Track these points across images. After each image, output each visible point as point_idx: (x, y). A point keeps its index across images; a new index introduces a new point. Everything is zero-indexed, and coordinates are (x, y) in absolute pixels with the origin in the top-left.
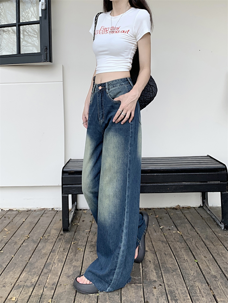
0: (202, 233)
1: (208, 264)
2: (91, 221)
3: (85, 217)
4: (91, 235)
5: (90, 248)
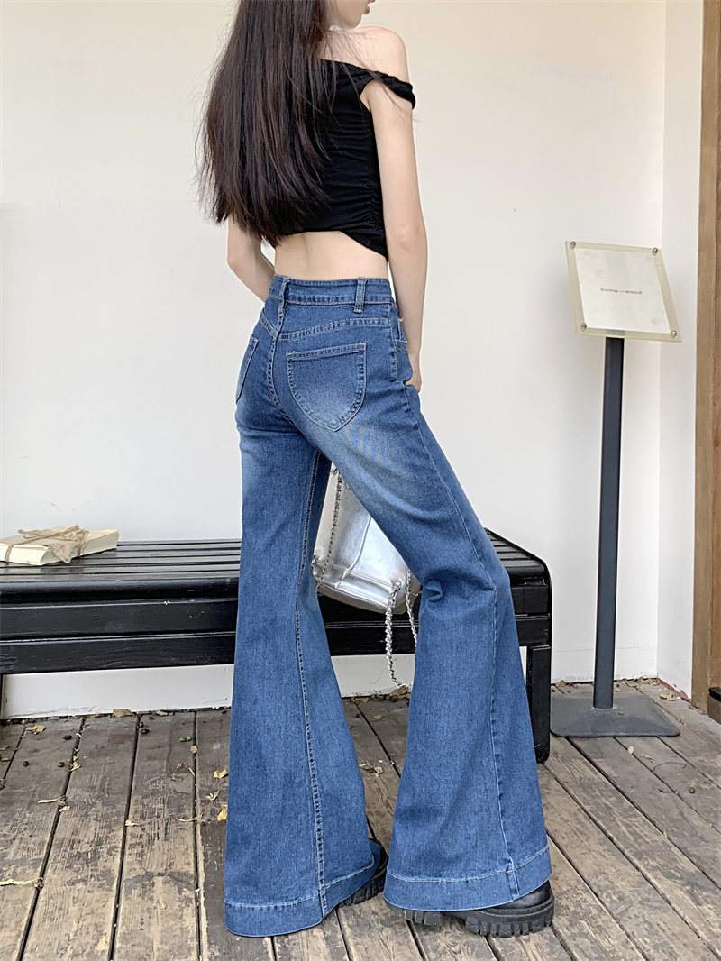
2: (63, 765)
3: (36, 751)
4: (68, 817)
5: (70, 867)
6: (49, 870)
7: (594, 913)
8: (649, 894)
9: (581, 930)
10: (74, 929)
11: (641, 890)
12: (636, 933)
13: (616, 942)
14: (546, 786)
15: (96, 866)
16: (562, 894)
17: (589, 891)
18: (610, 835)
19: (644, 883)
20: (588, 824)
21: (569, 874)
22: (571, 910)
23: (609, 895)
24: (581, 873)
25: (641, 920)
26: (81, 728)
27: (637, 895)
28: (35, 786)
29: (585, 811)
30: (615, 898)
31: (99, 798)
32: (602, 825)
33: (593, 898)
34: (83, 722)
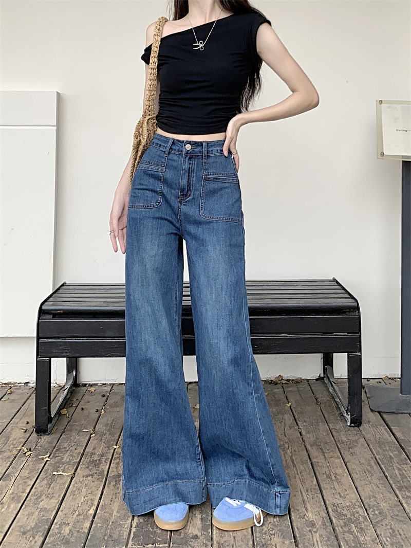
0: (308, 432)
1: (305, 498)
2: (97, 411)
3: (89, 402)
4: (94, 440)
5: (88, 467)
6: (79, 468)
7: (361, 520)
8: (399, 512)
9: (350, 529)
10: (82, 501)
11: (395, 509)
12: (383, 535)
13: (369, 538)
14: (356, 441)
15: (99, 468)
16: (345, 507)
17: (362, 507)
18: (387, 474)
19: (398, 506)
20: (375, 467)
21: (353, 496)
22: (348, 517)
23: (374, 511)
24: (361, 496)
25: (389, 527)
26: (111, 391)
27: (391, 512)
28: (83, 422)
29: (376, 459)
30: (377, 512)
31: (109, 430)
32: (384, 469)
33: (364, 512)
34: (112, 388)
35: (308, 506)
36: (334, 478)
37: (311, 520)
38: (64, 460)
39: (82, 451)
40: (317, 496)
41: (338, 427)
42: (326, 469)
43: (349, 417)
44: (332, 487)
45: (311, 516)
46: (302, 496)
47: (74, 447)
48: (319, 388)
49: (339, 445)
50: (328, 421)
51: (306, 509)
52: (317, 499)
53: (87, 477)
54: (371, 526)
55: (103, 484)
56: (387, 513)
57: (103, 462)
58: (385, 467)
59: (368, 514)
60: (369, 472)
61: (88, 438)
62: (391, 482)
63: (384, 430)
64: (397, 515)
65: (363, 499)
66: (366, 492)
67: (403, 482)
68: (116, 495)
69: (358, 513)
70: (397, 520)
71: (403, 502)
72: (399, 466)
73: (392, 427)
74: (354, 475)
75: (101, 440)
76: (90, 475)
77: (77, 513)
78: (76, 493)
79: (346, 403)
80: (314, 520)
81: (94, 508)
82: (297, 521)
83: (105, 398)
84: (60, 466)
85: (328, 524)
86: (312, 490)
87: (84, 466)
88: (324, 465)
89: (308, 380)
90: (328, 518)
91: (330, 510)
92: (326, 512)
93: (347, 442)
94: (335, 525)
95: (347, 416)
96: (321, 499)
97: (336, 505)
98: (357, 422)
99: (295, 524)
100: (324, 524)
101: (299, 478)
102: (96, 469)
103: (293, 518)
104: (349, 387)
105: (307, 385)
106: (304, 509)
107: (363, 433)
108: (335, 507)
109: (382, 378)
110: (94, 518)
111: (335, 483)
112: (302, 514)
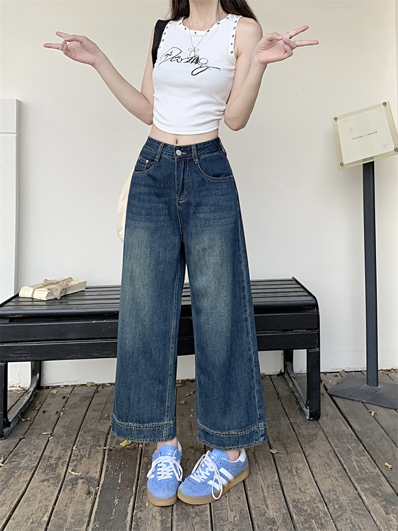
0: (271, 427)
1: (266, 494)
2: (57, 412)
3: (50, 404)
4: (51, 443)
5: (44, 472)
6: (36, 473)
7: (321, 515)
8: (358, 505)
9: (310, 525)
10: (36, 507)
11: (354, 502)
14: (316, 435)
15: (55, 471)
16: (305, 502)
17: (322, 502)
18: (345, 467)
19: (357, 499)
20: (334, 460)
21: (313, 490)
22: (308, 513)
23: (333, 505)
24: (321, 490)
25: (349, 521)
26: (71, 392)
27: (350, 505)
28: (44, 425)
29: (334, 451)
30: (336, 506)
31: (66, 432)
32: (342, 461)
33: (323, 506)
34: (73, 389)
35: (269, 502)
36: (295, 473)
37: (272, 517)
38: (21, 465)
39: (40, 455)
40: (278, 492)
41: (298, 421)
42: (288, 464)
43: (307, 411)
44: (293, 482)
45: (271, 513)
46: (263, 493)
47: (33, 451)
48: (279, 383)
49: (299, 439)
50: (288, 415)
51: (267, 506)
52: (278, 495)
53: (43, 482)
54: (331, 521)
55: (58, 488)
56: (347, 507)
57: (60, 466)
58: (343, 460)
59: (328, 509)
60: (328, 465)
61: (46, 441)
62: (349, 474)
63: (341, 423)
64: (357, 509)
65: (323, 493)
66: (325, 486)
67: (362, 474)
68: (71, 500)
69: (318, 508)
70: (357, 513)
71: (362, 494)
72: (357, 458)
73: (349, 420)
74: (314, 469)
75: (59, 442)
76: (46, 480)
77: (31, 520)
78: (31, 499)
79: (305, 398)
80: (275, 517)
81: (48, 514)
82: (258, 519)
83: (65, 400)
84: (16, 471)
85: (289, 521)
86: (273, 486)
87: (41, 471)
88: (287, 460)
89: (270, 376)
90: (289, 515)
91: (291, 506)
92: (286, 508)
93: (307, 436)
94: (296, 522)
95: (306, 410)
96: (282, 495)
97: (297, 501)
98: (316, 416)
99: (255, 523)
100: (285, 521)
101: (261, 474)
102: (53, 473)
103: (254, 516)
104: (308, 382)
105: (269, 380)
106: (264, 507)
107: (322, 426)
108: (295, 503)
109: (339, 372)
110: (48, 524)
111: (296, 478)
112: (263, 511)
